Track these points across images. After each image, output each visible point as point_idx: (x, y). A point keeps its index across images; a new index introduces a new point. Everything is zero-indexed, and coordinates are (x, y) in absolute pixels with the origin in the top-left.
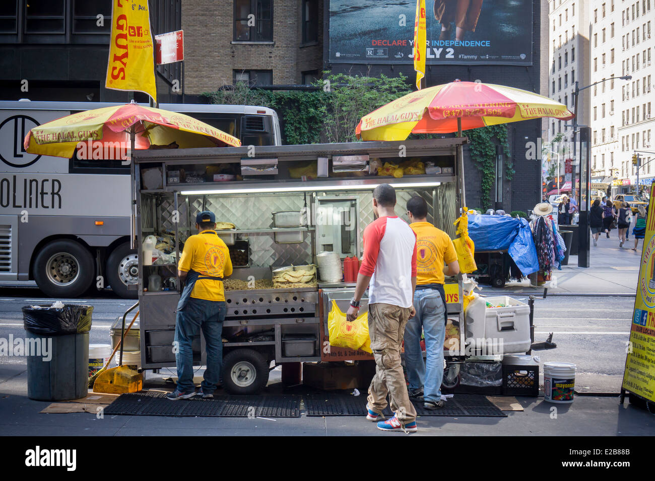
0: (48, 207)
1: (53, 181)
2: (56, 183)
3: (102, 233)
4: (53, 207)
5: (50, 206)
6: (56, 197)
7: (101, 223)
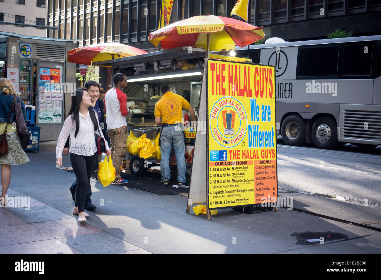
0: (287, 98)
1: (290, 83)
2: (290, 85)
3: (308, 112)
4: (289, 98)
5: (288, 97)
6: (290, 92)
7: (308, 106)
